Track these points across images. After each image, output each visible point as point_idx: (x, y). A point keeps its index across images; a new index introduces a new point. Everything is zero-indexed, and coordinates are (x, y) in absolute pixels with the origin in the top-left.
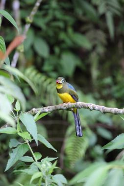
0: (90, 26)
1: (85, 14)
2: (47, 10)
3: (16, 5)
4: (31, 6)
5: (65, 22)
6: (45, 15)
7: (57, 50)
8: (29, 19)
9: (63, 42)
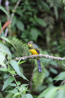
0: (46, 14)
1: (43, 8)
2: (23, 6)
3: (7, 3)
4: (15, 4)
5: (33, 12)
6: (22, 9)
7: (28, 27)
8: (14, 11)
9: (31, 22)
